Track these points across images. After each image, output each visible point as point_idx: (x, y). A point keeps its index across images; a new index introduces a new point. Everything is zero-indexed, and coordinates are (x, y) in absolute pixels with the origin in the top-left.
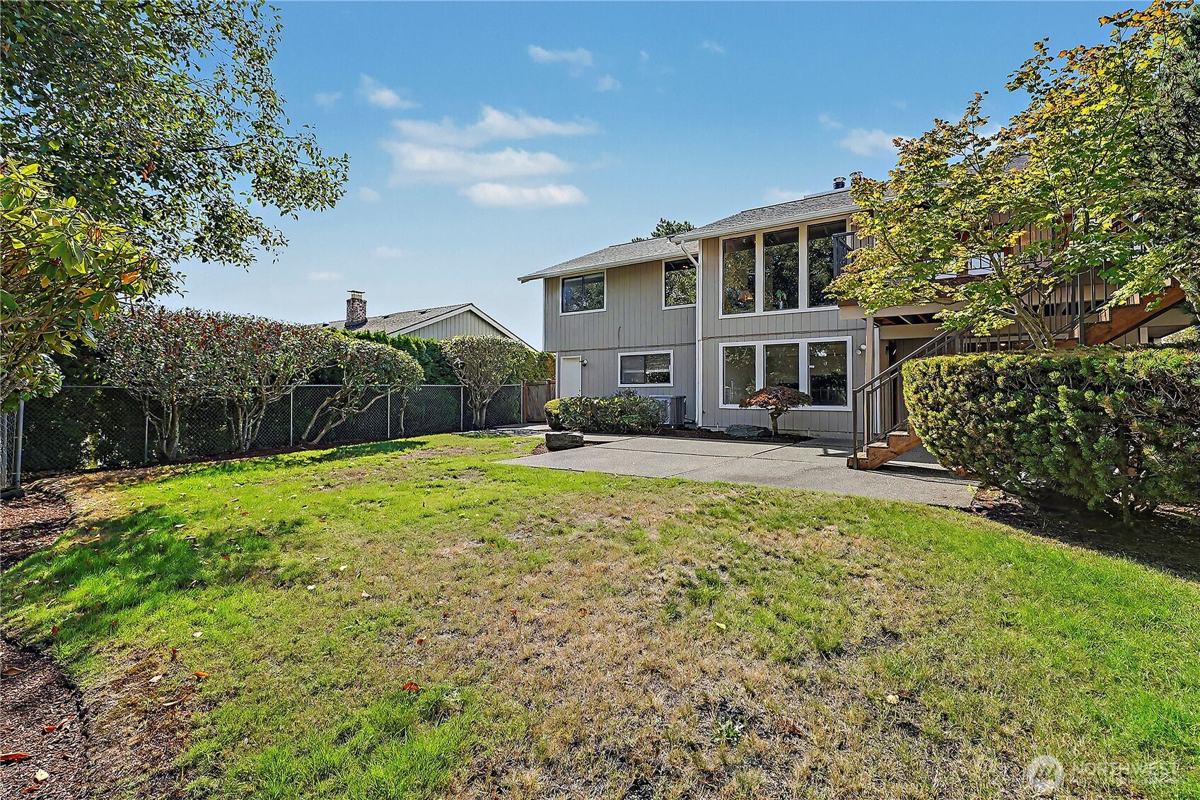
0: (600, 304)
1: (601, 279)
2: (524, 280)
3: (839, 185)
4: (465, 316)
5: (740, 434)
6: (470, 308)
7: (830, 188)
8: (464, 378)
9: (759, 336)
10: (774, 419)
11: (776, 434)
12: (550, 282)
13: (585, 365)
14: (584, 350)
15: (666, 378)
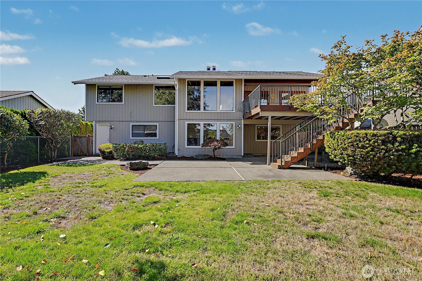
0: (120, 100)
1: (121, 89)
2: (75, 83)
3: (209, 69)
4: (27, 98)
5: (200, 158)
6: (31, 93)
7: (205, 70)
8: (43, 133)
9: (202, 120)
10: (214, 151)
11: (214, 157)
12: (90, 86)
13: (112, 128)
14: (111, 121)
15: (155, 135)
